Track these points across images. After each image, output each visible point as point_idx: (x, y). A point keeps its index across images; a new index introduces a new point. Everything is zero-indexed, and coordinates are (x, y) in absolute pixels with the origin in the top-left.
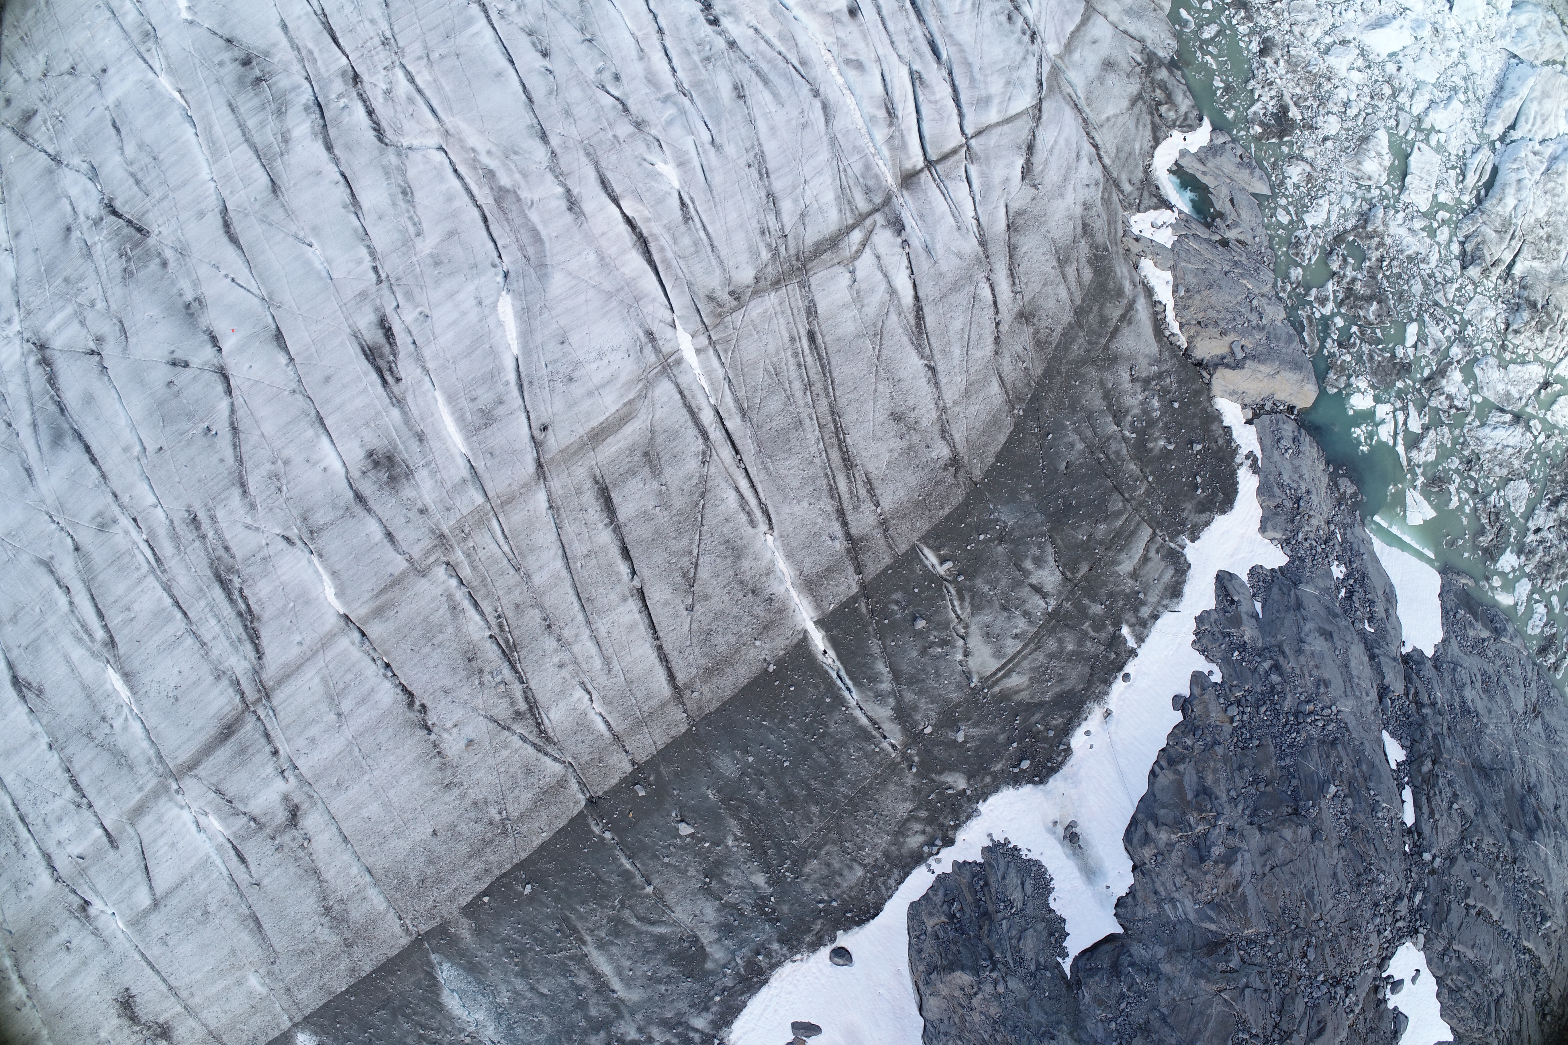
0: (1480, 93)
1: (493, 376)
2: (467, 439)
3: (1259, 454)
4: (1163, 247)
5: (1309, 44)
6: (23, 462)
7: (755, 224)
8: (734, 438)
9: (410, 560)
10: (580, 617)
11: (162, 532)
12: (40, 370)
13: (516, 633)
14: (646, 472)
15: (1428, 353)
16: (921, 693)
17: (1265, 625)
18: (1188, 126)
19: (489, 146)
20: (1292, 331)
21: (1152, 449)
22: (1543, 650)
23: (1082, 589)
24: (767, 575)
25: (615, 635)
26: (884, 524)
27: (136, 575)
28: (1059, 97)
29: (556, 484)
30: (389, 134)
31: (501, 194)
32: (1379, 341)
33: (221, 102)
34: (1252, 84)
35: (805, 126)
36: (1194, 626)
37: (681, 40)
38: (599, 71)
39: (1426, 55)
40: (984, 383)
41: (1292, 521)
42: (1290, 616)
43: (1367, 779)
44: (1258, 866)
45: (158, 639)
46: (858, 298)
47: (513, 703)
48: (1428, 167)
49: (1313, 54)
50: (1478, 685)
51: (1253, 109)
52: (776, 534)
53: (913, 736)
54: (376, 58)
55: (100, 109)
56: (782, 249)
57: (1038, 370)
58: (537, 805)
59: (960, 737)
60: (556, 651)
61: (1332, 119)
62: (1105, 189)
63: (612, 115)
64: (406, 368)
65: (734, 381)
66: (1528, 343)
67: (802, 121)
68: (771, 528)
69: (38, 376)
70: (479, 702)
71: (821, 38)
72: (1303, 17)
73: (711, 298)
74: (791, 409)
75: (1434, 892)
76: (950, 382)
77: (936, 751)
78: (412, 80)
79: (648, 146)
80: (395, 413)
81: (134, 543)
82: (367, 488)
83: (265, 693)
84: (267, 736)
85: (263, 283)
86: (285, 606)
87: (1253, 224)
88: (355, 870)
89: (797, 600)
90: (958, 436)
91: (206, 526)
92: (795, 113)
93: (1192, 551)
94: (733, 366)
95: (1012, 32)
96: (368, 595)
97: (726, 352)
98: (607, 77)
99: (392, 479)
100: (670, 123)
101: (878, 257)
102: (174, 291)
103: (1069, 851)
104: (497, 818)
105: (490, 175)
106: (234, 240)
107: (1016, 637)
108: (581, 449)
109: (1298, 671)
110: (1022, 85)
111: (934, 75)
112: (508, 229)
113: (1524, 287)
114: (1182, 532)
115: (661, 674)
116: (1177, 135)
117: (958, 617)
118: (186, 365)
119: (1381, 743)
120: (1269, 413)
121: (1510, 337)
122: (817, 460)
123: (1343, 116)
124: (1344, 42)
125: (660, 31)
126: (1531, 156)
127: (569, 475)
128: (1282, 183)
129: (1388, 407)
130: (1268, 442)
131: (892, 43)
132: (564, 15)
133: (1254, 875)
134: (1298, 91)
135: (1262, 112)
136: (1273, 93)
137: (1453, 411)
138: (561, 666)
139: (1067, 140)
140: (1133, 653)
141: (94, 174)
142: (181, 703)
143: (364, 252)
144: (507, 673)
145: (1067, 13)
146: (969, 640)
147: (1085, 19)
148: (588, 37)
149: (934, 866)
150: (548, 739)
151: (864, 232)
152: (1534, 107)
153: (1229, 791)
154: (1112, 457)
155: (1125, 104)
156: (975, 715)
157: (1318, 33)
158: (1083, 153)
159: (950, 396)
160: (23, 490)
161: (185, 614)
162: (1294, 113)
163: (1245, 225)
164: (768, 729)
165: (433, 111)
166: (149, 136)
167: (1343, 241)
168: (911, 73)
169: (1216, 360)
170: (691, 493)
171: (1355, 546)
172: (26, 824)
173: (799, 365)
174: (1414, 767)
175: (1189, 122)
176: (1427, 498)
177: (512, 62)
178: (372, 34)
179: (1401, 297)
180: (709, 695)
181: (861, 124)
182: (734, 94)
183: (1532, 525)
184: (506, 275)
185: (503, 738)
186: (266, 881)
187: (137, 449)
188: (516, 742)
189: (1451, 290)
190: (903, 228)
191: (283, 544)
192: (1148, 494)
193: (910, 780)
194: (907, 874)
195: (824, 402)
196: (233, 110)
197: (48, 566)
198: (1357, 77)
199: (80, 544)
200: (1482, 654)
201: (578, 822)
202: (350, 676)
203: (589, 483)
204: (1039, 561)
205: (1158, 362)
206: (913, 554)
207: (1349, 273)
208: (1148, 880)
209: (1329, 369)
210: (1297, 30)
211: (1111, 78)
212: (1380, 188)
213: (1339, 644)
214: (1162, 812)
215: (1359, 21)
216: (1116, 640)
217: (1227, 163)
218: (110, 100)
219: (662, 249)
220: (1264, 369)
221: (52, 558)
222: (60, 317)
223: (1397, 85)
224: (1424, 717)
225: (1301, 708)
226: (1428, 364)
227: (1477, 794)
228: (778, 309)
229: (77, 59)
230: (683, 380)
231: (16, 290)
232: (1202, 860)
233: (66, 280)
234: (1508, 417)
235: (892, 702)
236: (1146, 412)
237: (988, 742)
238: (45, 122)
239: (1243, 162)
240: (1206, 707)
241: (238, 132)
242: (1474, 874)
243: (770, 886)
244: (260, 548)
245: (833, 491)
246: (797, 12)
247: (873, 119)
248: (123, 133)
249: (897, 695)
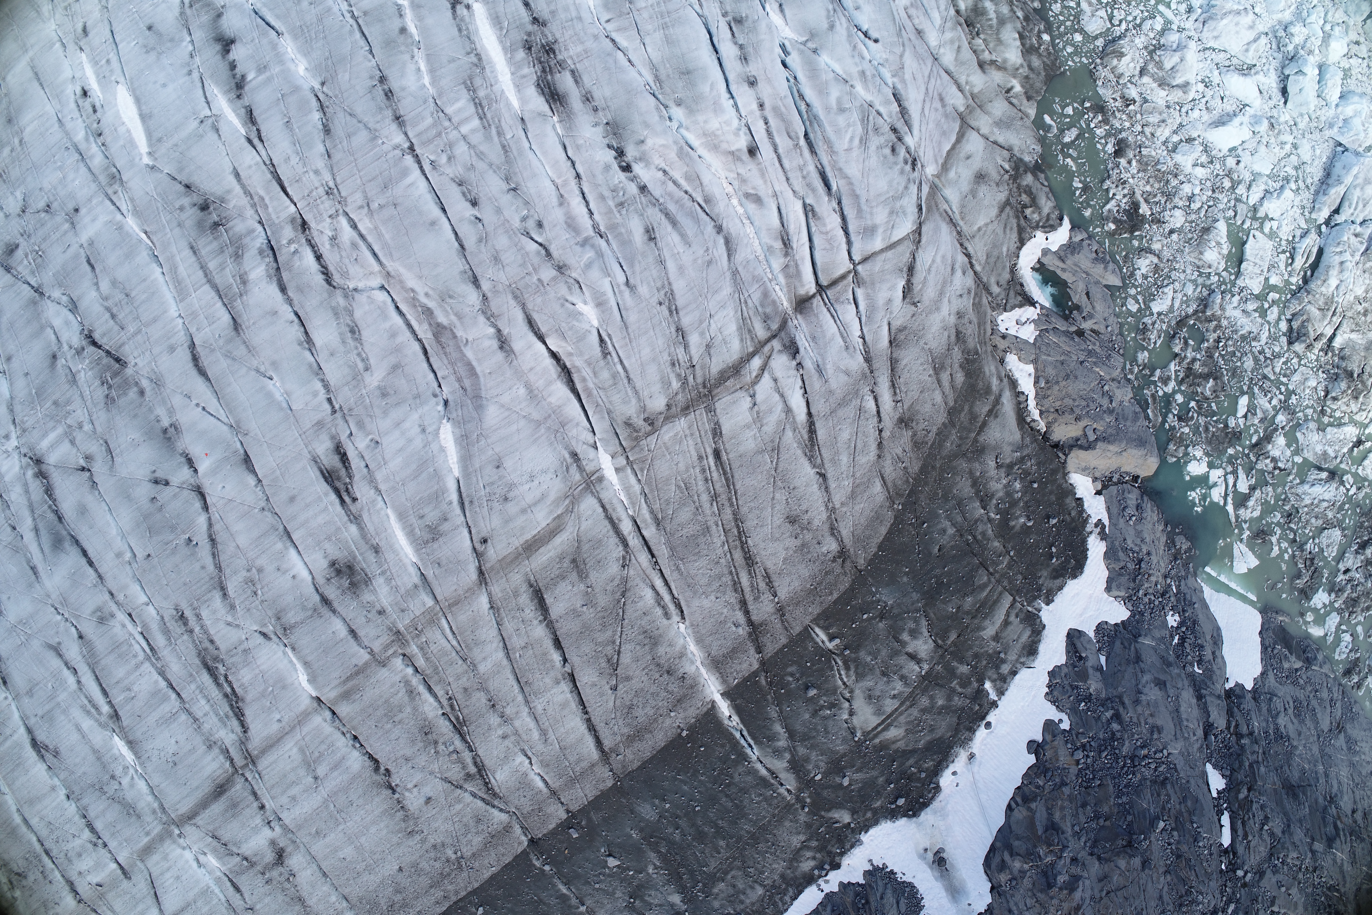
0: (1309, 181)
1: (438, 496)
2: (417, 551)
3: (1106, 522)
4: (1026, 342)
5: (1159, 143)
6: (29, 562)
7: (666, 357)
8: (651, 544)
9: (371, 653)
10: (520, 698)
11: (154, 626)
12: (38, 482)
13: (465, 711)
14: (574, 576)
15: (1256, 422)
16: (812, 747)
17: (1109, 677)
18: (1050, 227)
19: (427, 289)
20: (1138, 409)
21: (1014, 527)
22: (1348, 672)
23: (951, 653)
24: (680, 657)
25: (550, 711)
26: (781, 611)
27: (134, 662)
28: (937, 216)
29: (496, 589)
30: (337, 278)
31: (439, 330)
32: (1214, 414)
33: (184, 244)
34: (1108, 183)
35: (709, 263)
36: (1046, 679)
37: (597, 186)
38: (524, 219)
39: (1262, 149)
40: (868, 484)
41: (1134, 581)
42: (1130, 669)
43: (1191, 813)
44: (1096, 891)
45: (156, 715)
46: (758, 419)
47: (464, 768)
48: (1261, 253)
49: (1161, 153)
50: (1290, 711)
51: (1108, 207)
52: (687, 623)
53: (805, 782)
54: (321, 207)
55: (74, 248)
56: (691, 379)
57: (915, 467)
58: (486, 846)
59: (846, 782)
60: (500, 725)
61: (1178, 213)
62: (976, 294)
63: (536, 260)
64: (361, 489)
65: (649, 496)
66: (1344, 408)
67: (707, 258)
68: (683, 618)
69: (36, 487)
70: (435, 767)
71: (723, 174)
72: (1154, 119)
73: (628, 424)
74: (699, 518)
75: (1245, 901)
76: (839, 486)
77: (825, 793)
78: (354, 226)
79: (570, 288)
80: (353, 529)
81: (131, 634)
82: (332, 593)
83: (251, 760)
84: (255, 794)
85: (231, 412)
86: (265, 690)
87: (1106, 315)
88: (333, 898)
89: (706, 676)
90: (845, 531)
91: (192, 622)
92: (701, 252)
93: (1047, 614)
94: (648, 482)
95: (896, 163)
96: (336, 682)
97: (642, 470)
98: (531, 224)
99: (354, 585)
100: (589, 266)
101: (775, 380)
102: (152, 417)
103: (937, 874)
104: (454, 857)
105: (428, 312)
106: (202, 373)
107: (894, 697)
108: (517, 558)
109: (1135, 720)
110: (904, 213)
111: (826, 207)
112: (446, 362)
113: (1342, 358)
114: (1039, 597)
115: (590, 742)
116: (1040, 235)
117: (844, 683)
118: (167, 483)
119: (1204, 775)
120: (1116, 484)
121: (1328, 403)
122: (722, 561)
123: (1187, 210)
124: (1190, 140)
125: (578, 176)
126: (1353, 238)
127: (507, 580)
128: (1132, 275)
129: (1220, 472)
130: (1115, 511)
131: (788, 179)
132: (491, 165)
133: (1092, 898)
134: (1148, 188)
135: (1115, 210)
136: (1126, 191)
137: (1277, 472)
138: (504, 737)
139: (943, 257)
140: (994, 704)
141: (74, 307)
142: (179, 766)
143: (319, 386)
144: (458, 744)
145: (944, 133)
146: (854, 703)
147: (961, 136)
148: (513, 186)
149: (823, 886)
150: (495, 795)
151: (763, 357)
152: (1357, 193)
153: (1073, 826)
154: (979, 537)
155: (994, 212)
156: (859, 763)
157: (1167, 133)
158: (957, 266)
159: (838, 498)
160: (30, 586)
161: (178, 694)
162: (1144, 209)
163: (1099, 317)
164: (681, 781)
165: (375, 255)
166: (121, 274)
167: (1185, 325)
168: (805, 206)
169: (1071, 442)
170: (613, 593)
171: (1188, 597)
172: (51, 858)
173: (706, 480)
174: (1232, 794)
175: (1051, 222)
176: (1252, 549)
177: (444, 210)
178: (317, 184)
179: (1234, 372)
180: (631, 757)
181: (759, 251)
182: (646, 238)
183: (1342, 567)
184: (446, 403)
185: (456, 795)
186: (258, 907)
187: (128, 555)
188: (468, 798)
189: (1279, 364)
190: (797, 351)
191: (261, 639)
192: (1009, 567)
193: (803, 816)
194: (800, 892)
195: (728, 511)
196: (195, 253)
197: (57, 650)
198: (1200, 172)
199: (84, 633)
200: (1295, 683)
201: (521, 859)
202: (323, 747)
203: (524, 587)
204: (914, 633)
205: (1019, 448)
206: (806, 634)
207: (1190, 354)
208: (1003, 900)
209: (1169, 440)
210: (1148, 130)
211: (983, 190)
212: (1218, 274)
213: (1171, 692)
214: (1016, 843)
215: (1204, 119)
216: (980, 693)
217: (1084, 259)
218: (84, 238)
219: (584, 380)
220: (1113, 448)
221: (59, 643)
222: (52, 436)
223: (1236, 178)
224: (1242, 747)
225: (1137, 753)
226: (1256, 431)
227: (1285, 814)
228: (687, 432)
229: (52, 198)
230: (604, 496)
231: (11, 410)
232: (1050, 886)
233: (55, 403)
234: (1324, 475)
235: (787, 756)
236: (1009, 494)
237: (869, 784)
238: (26, 256)
239: (1099, 258)
240: (1056, 753)
241: (200, 273)
242: (1280, 885)
243: (685, 903)
244: (241, 642)
245: (737, 586)
246: (701, 151)
247: (770, 249)
248: (97, 270)
249: (792, 750)
